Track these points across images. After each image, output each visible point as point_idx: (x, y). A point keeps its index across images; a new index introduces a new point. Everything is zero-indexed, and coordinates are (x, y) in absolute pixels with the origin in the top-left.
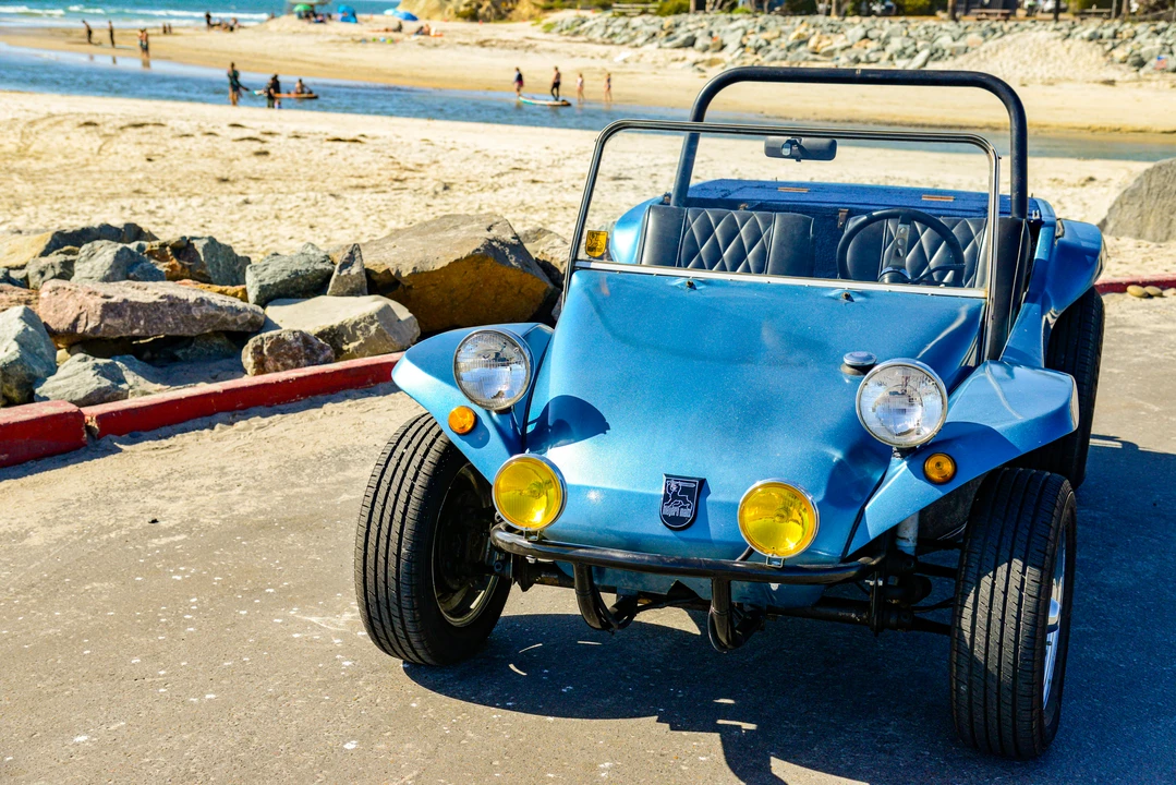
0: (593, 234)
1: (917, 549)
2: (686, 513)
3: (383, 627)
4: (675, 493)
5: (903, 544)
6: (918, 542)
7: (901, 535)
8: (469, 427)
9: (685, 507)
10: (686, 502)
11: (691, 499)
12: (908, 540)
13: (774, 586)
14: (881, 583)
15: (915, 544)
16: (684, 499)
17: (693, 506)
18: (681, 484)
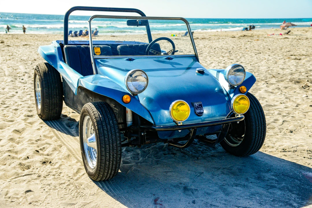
4: (198, 106)
8: (129, 101)
9: (201, 110)
10: (201, 108)
16: (200, 107)
18: (198, 104)
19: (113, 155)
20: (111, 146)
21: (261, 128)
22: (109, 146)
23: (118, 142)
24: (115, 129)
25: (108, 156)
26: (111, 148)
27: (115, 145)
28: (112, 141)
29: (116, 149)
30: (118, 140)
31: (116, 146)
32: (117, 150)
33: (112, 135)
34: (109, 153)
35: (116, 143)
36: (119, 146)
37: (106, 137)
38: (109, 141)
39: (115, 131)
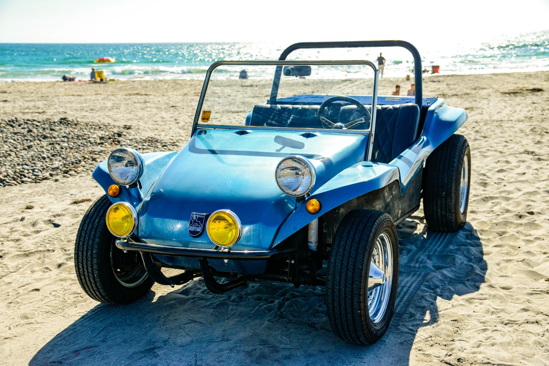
0: (205, 112)
1: (318, 247)
2: (199, 229)
3: (88, 286)
4: (195, 220)
5: (310, 244)
6: (318, 244)
7: (309, 240)
8: (116, 194)
9: (198, 227)
10: (199, 224)
11: (202, 223)
12: (312, 243)
13: (226, 261)
14: (293, 262)
15: (316, 245)
16: (198, 223)
17: (202, 226)
18: (198, 216)
19: (87, 269)
20: (85, 254)
21: (345, 290)
22: (83, 254)
23: (94, 251)
24: (95, 232)
25: (80, 267)
26: (84, 258)
27: (89, 253)
28: (87, 247)
29: (90, 260)
30: (96, 248)
31: (92, 255)
32: (92, 262)
33: (89, 239)
34: (82, 263)
35: (92, 251)
36: (95, 258)
37: (81, 239)
38: (83, 248)
39: (94, 235)
